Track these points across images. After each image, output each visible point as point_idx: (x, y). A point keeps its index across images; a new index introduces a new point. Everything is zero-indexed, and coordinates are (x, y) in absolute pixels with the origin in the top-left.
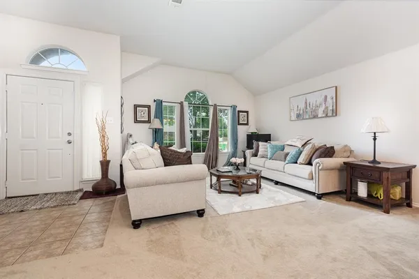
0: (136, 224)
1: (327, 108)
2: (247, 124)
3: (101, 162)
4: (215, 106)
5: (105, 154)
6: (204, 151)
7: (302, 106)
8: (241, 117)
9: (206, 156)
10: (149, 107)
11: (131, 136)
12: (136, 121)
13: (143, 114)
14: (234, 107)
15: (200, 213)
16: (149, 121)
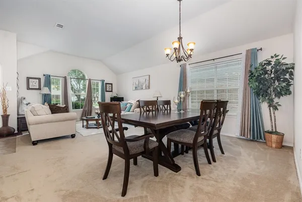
0: (35, 143)
1: (146, 85)
2: (112, 91)
3: (2, 116)
4: (90, 80)
5: (5, 111)
6: (82, 108)
7: (137, 83)
8: (107, 87)
9: (84, 110)
10: (39, 79)
11: (24, 98)
12: (28, 88)
13: (34, 84)
14: (103, 81)
15: (73, 136)
16: (39, 89)
